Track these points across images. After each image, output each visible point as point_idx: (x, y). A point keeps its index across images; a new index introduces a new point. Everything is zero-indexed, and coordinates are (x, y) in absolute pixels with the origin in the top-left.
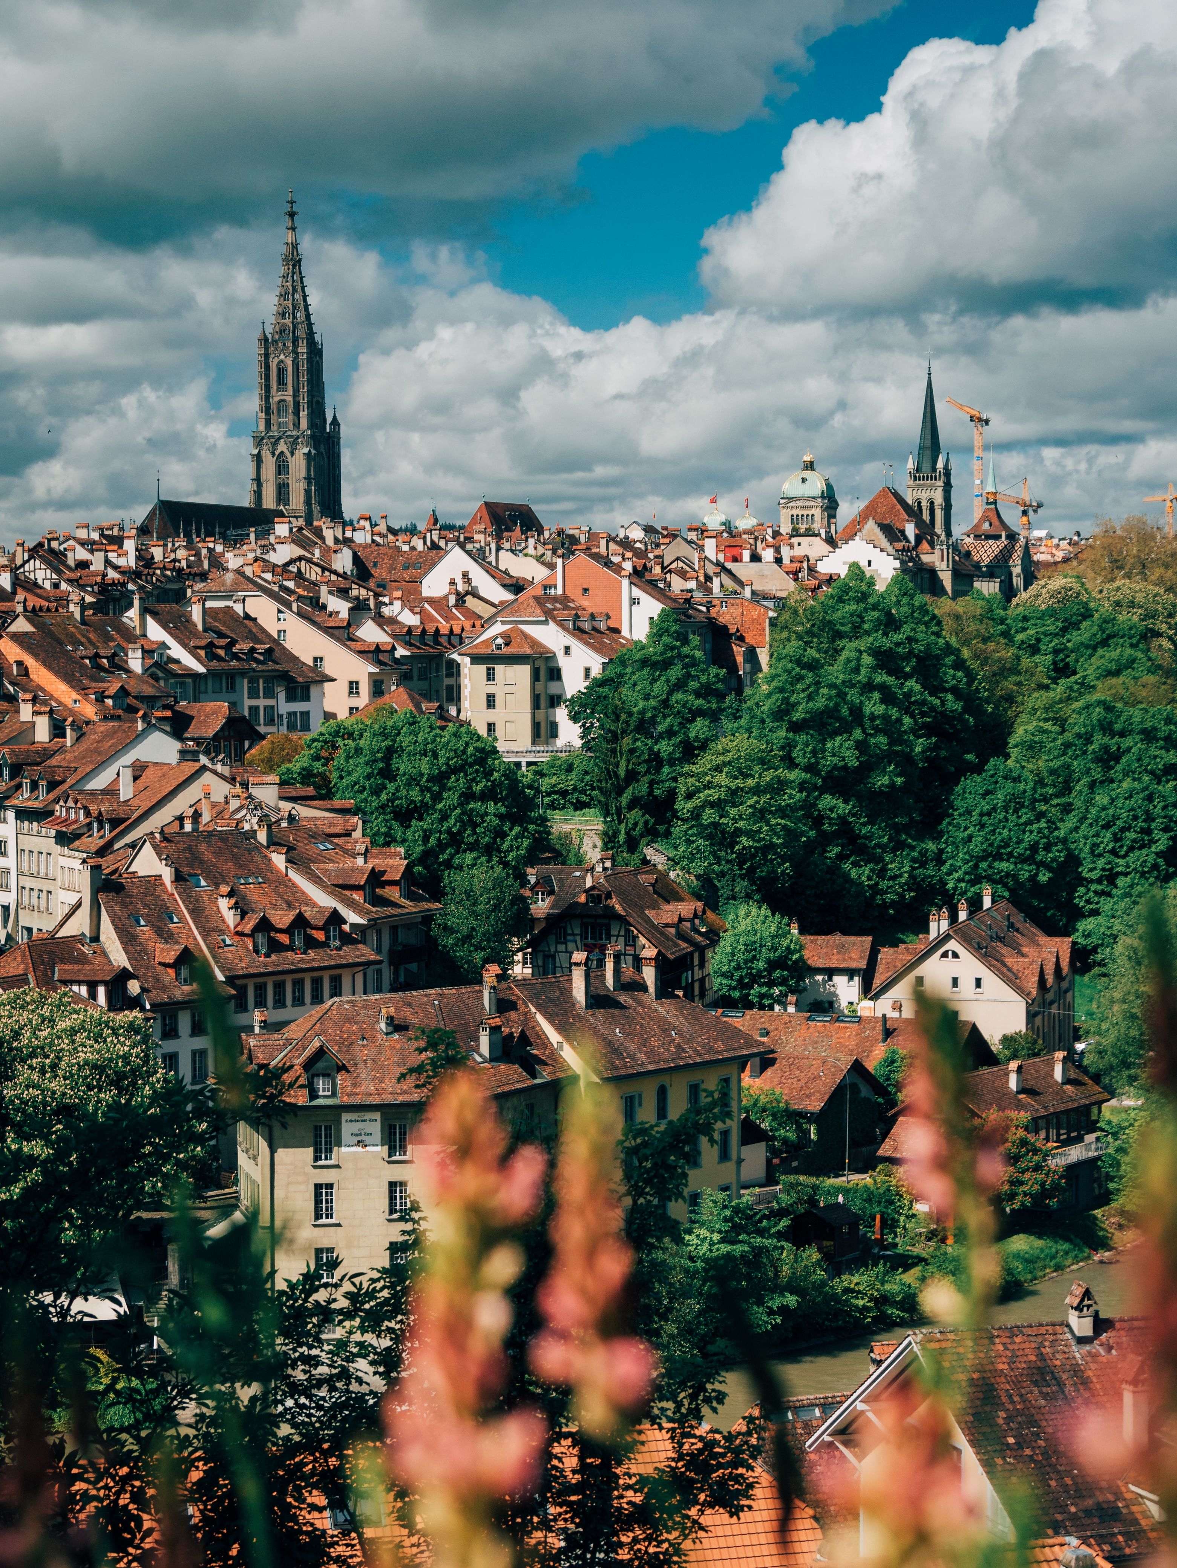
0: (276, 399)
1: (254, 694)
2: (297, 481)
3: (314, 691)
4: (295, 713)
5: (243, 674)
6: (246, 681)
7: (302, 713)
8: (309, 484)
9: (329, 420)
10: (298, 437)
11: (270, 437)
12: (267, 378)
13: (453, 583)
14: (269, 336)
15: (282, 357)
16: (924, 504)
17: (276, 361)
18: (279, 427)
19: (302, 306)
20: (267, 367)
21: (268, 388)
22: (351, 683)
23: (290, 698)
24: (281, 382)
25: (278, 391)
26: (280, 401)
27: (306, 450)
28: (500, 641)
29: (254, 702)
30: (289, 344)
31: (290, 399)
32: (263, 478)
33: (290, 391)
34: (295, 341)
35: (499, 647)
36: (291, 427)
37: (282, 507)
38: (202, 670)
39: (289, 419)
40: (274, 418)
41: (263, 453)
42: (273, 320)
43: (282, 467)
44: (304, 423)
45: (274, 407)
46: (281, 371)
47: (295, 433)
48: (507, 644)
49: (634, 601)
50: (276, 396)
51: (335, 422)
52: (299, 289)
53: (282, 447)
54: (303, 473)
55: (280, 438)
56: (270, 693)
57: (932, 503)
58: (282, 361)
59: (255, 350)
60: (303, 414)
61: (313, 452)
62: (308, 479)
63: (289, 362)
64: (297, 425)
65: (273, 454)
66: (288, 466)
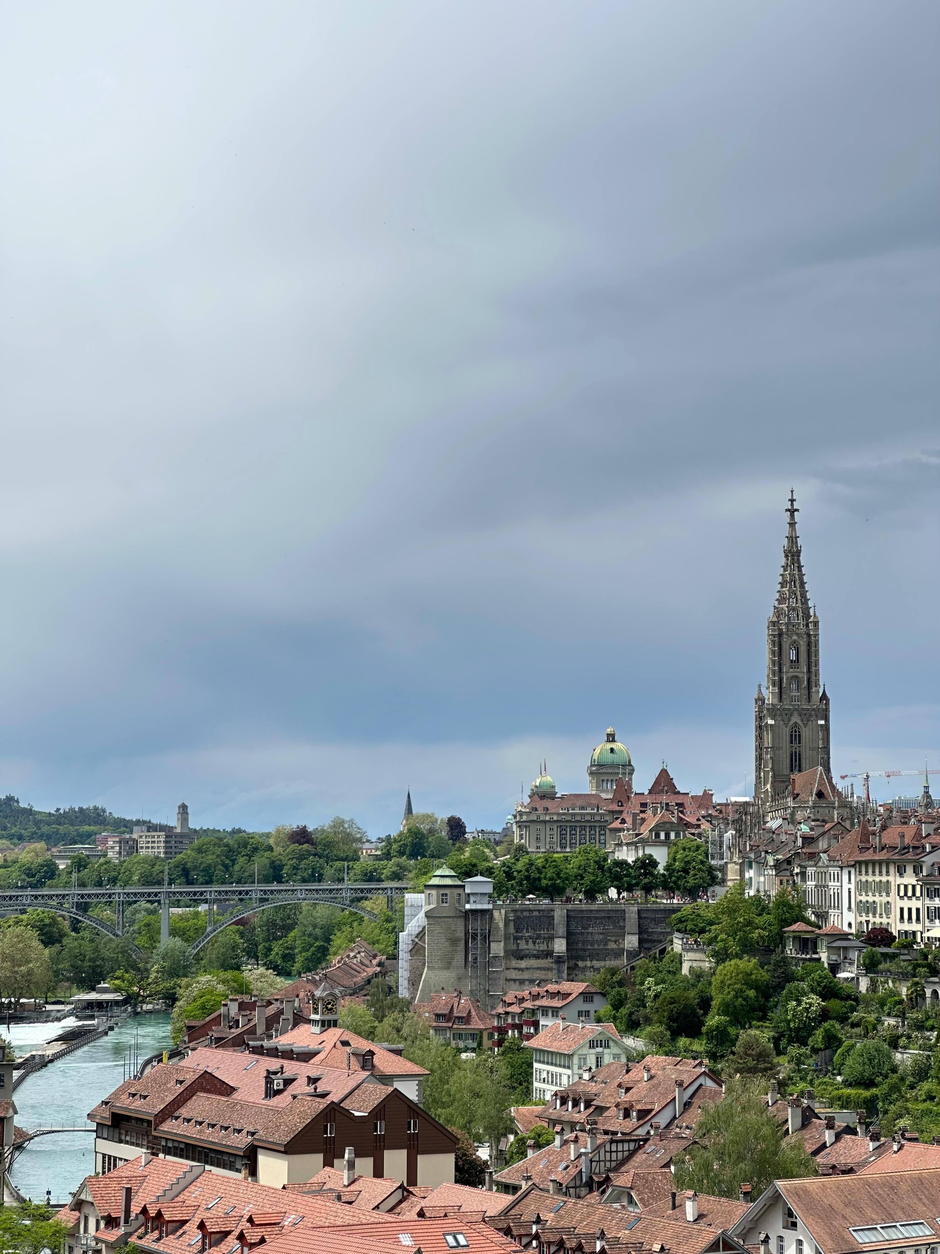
51: (824, 697)
53: (796, 719)
66: (799, 735)
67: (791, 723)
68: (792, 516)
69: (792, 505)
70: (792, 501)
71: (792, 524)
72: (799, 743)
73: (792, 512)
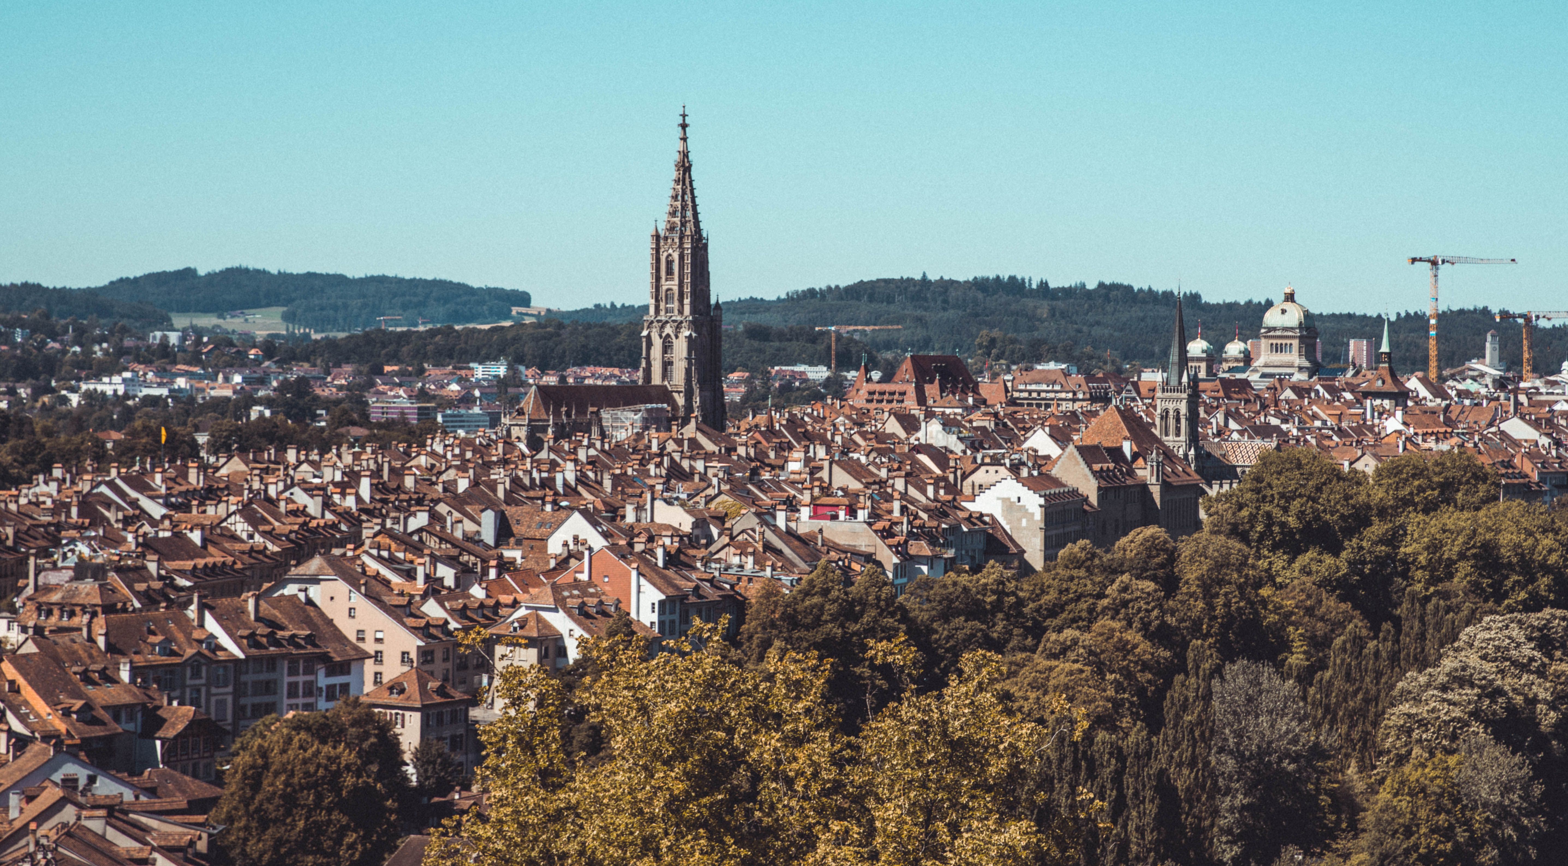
0: (664, 288)
1: (293, 671)
2: (680, 360)
3: (354, 667)
4: (335, 685)
5: (283, 656)
6: (286, 662)
7: (341, 685)
8: (690, 364)
10: (681, 322)
11: (658, 321)
12: (658, 270)
13: (566, 544)
14: (661, 233)
15: (670, 251)
16: (1171, 413)
17: (665, 254)
18: (667, 312)
19: (690, 207)
20: (658, 260)
21: (658, 279)
22: (403, 653)
23: (328, 674)
24: (669, 272)
25: (667, 280)
26: (668, 290)
27: (687, 333)
28: (516, 625)
29: (293, 679)
30: (677, 240)
31: (676, 289)
32: (652, 357)
33: (676, 282)
34: (681, 238)
35: (515, 629)
36: (676, 312)
37: (666, 383)
38: (241, 656)
39: (675, 305)
40: (662, 305)
41: (652, 334)
42: (666, 217)
43: (667, 347)
44: (687, 309)
45: (663, 294)
46: (669, 263)
47: (679, 318)
48: (522, 627)
49: (641, 590)
50: (665, 285)
52: (688, 192)
53: (668, 330)
54: (685, 354)
55: (667, 322)
56: (310, 671)
57: (1178, 413)
58: (670, 255)
59: (648, 245)
60: (687, 301)
61: (694, 335)
62: (689, 359)
63: (676, 256)
64: (681, 312)
65: (661, 336)
67: (664, 334)
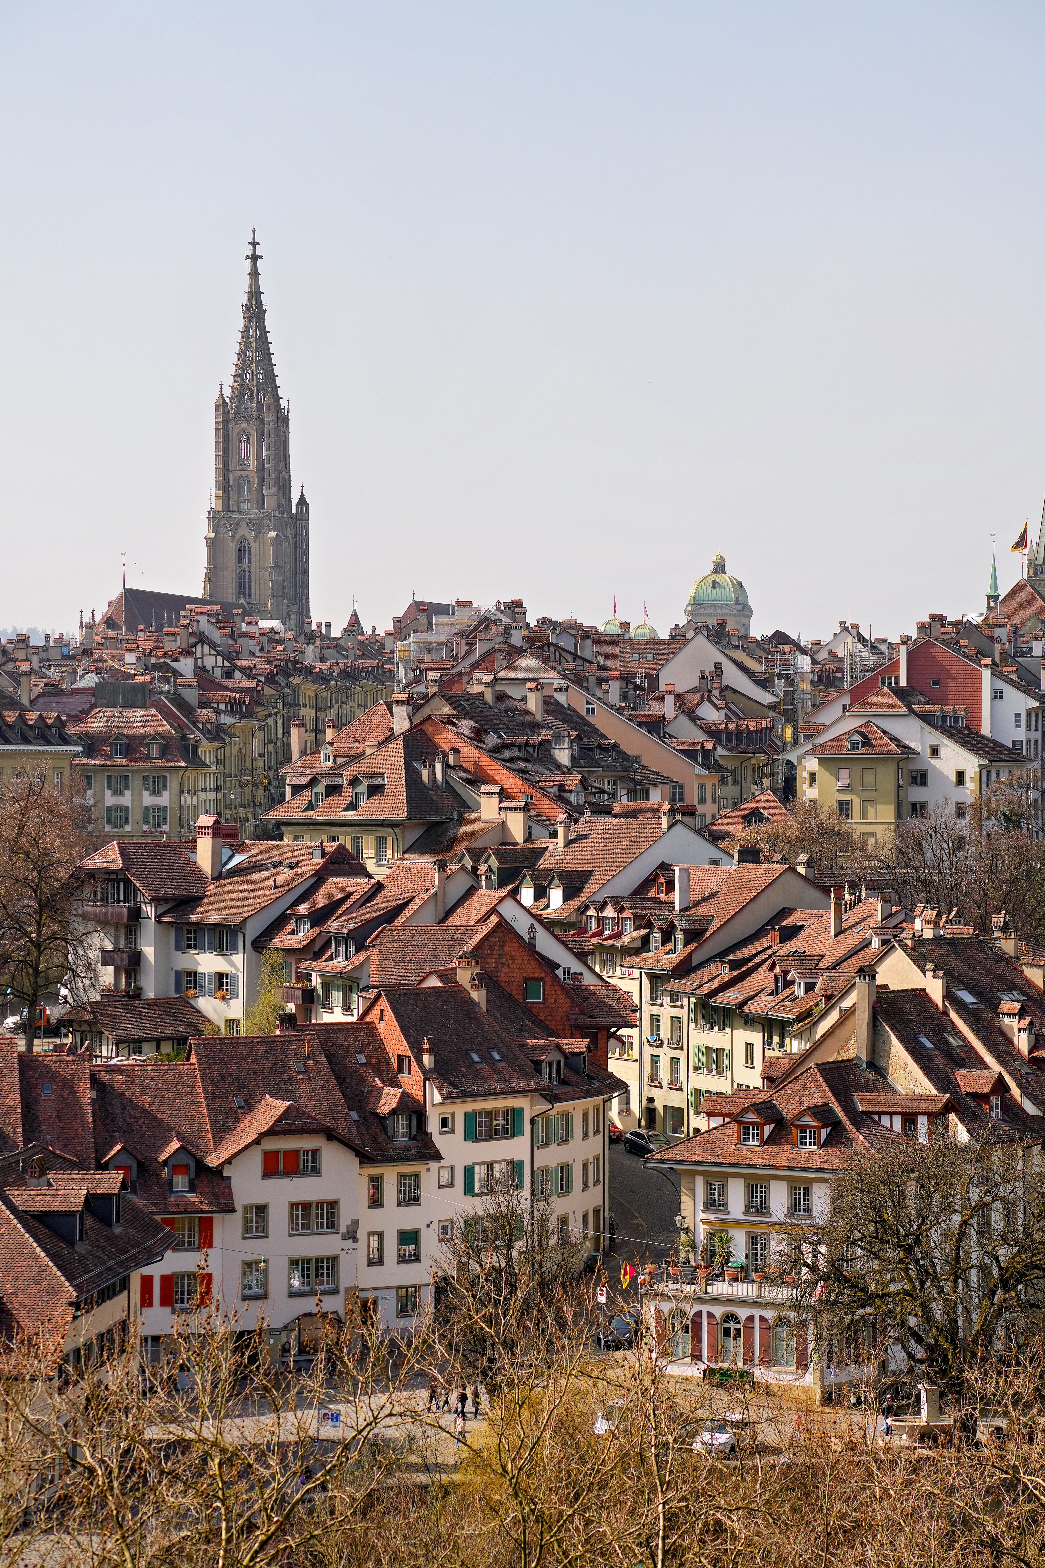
0: (237, 474)
2: (261, 570)
9: (295, 499)
10: (263, 519)
11: (228, 519)
13: (703, 676)
14: (228, 400)
15: (244, 425)
17: (237, 429)
18: (240, 507)
19: (267, 366)
20: (226, 437)
21: (226, 461)
24: (242, 454)
25: (239, 465)
26: (241, 477)
27: (273, 534)
28: (857, 738)
30: (253, 410)
31: (253, 475)
33: (254, 466)
34: (260, 407)
35: (855, 746)
36: (254, 507)
37: (242, 601)
39: (252, 497)
40: (233, 497)
43: (242, 554)
44: (270, 503)
45: (234, 483)
46: (242, 442)
47: (259, 514)
48: (865, 743)
49: (997, 695)
50: (237, 471)
51: (302, 502)
52: (263, 346)
54: (269, 561)
55: (241, 520)
58: (243, 430)
60: (269, 492)
61: (281, 536)
63: (252, 431)
64: (261, 505)
65: (233, 539)
66: (250, 552)
67: (238, 536)
68: (254, 265)
69: (254, 250)
70: (254, 244)
71: (254, 274)
72: (250, 562)
73: (254, 258)
